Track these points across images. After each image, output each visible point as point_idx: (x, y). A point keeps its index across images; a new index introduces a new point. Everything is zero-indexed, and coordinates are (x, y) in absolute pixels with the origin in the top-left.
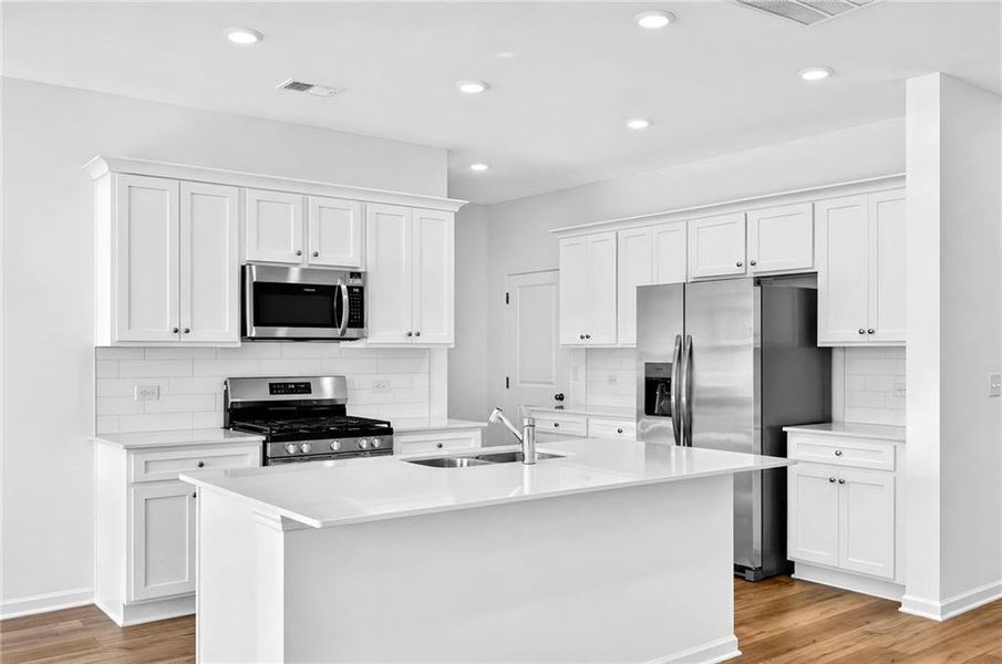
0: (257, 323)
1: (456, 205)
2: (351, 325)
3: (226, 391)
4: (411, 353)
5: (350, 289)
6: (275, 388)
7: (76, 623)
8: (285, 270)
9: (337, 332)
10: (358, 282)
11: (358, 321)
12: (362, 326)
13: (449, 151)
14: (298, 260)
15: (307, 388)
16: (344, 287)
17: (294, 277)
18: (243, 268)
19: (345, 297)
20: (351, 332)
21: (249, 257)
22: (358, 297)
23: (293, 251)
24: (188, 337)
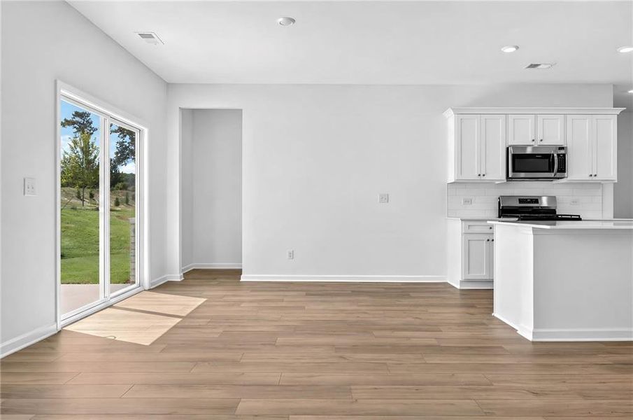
0: (514, 171)
1: (619, 110)
2: (558, 171)
3: (499, 202)
4: (593, 184)
5: (558, 155)
6: (521, 201)
8: (525, 147)
9: (552, 175)
10: (562, 152)
11: (562, 169)
12: (565, 172)
13: (614, 85)
14: (533, 143)
15: (536, 201)
16: (555, 155)
17: (529, 151)
18: (508, 149)
19: (556, 158)
20: (559, 175)
21: (511, 143)
22: (562, 159)
23: (531, 140)
24: (484, 178)
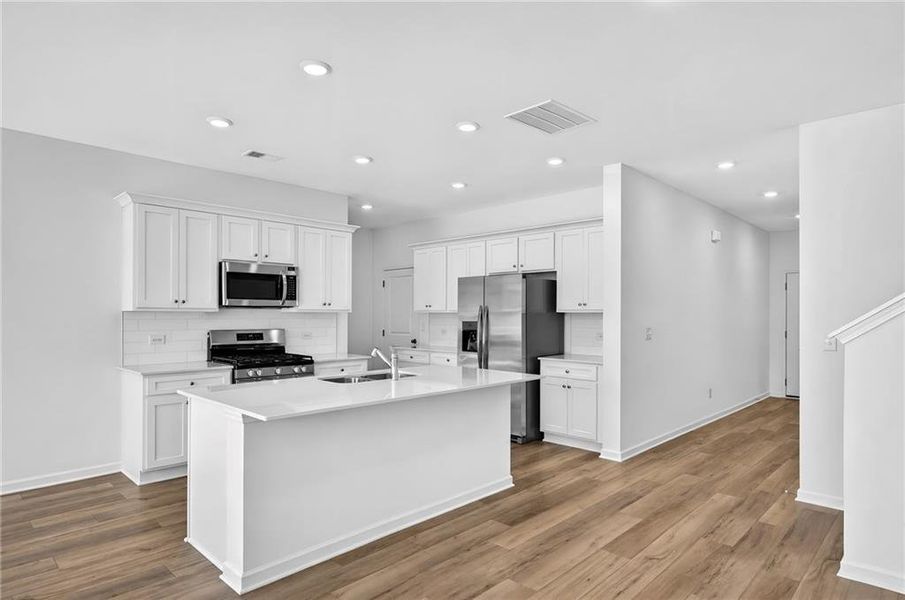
0: (228, 297)
1: (353, 228)
2: (287, 299)
3: (209, 339)
4: (326, 315)
5: (288, 277)
6: (240, 337)
7: (109, 485)
8: (248, 265)
9: (280, 303)
10: (292, 273)
11: (292, 296)
12: (295, 299)
13: (350, 198)
14: (256, 259)
15: (260, 336)
16: (284, 277)
17: (253, 269)
18: (220, 264)
19: (285, 282)
20: (287, 303)
21: (224, 256)
22: (292, 281)
23: (252, 254)
24: (184, 305)
